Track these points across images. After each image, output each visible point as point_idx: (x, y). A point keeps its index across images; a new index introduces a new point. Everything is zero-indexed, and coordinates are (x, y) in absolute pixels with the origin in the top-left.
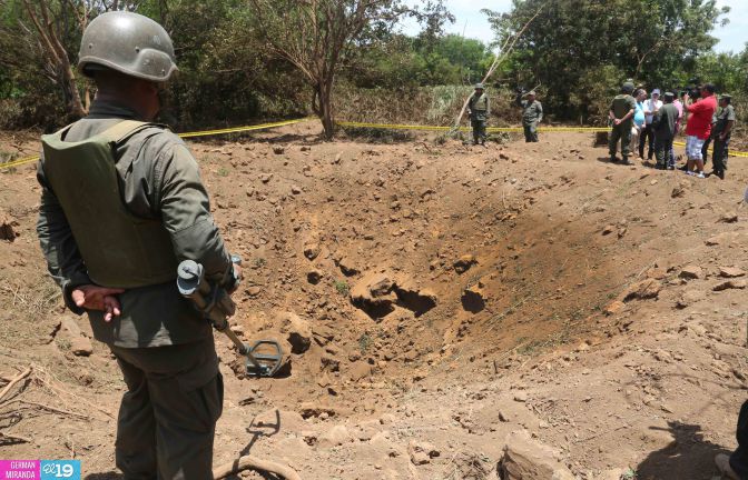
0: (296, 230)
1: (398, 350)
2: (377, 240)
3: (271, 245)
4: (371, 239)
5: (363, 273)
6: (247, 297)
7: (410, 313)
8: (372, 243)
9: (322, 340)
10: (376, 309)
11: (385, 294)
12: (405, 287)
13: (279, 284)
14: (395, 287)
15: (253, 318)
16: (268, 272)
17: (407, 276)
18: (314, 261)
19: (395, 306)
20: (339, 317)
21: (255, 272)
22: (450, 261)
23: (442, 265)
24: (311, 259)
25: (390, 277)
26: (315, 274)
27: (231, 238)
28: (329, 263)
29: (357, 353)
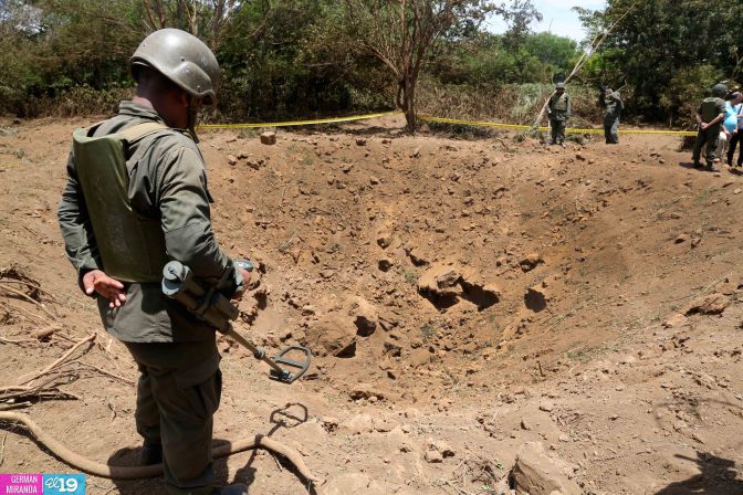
0: (371, 219)
1: (459, 342)
2: (448, 233)
3: (347, 232)
4: (442, 231)
5: (432, 264)
6: (321, 279)
7: (474, 307)
8: (443, 236)
9: (387, 325)
10: (441, 300)
11: (451, 286)
12: (471, 281)
13: (351, 269)
14: (461, 280)
15: (325, 299)
16: (342, 256)
17: (474, 270)
18: (386, 250)
19: (459, 298)
20: (405, 305)
21: (330, 257)
22: (517, 258)
23: (508, 262)
24: (384, 248)
25: (457, 270)
26: (386, 262)
27: (310, 223)
28: (400, 252)
29: (420, 341)
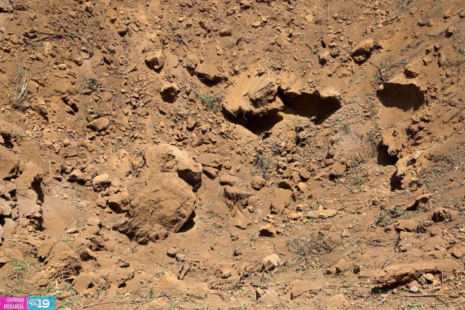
0: (122, 34)
1: (314, 167)
2: (237, 34)
3: (98, 57)
4: (229, 34)
5: (231, 79)
6: (93, 134)
8: (231, 40)
9: (213, 171)
11: (270, 101)
12: (295, 89)
13: (128, 109)
14: (280, 92)
15: (114, 161)
16: (107, 95)
17: (292, 76)
18: (162, 73)
19: (281, 114)
20: (219, 139)
21: (90, 99)
22: (345, 50)
23: (334, 56)
24: (158, 71)
25: (270, 78)
26: (171, 89)
27: (39, 55)
28: (180, 72)
29: (259, 179)
